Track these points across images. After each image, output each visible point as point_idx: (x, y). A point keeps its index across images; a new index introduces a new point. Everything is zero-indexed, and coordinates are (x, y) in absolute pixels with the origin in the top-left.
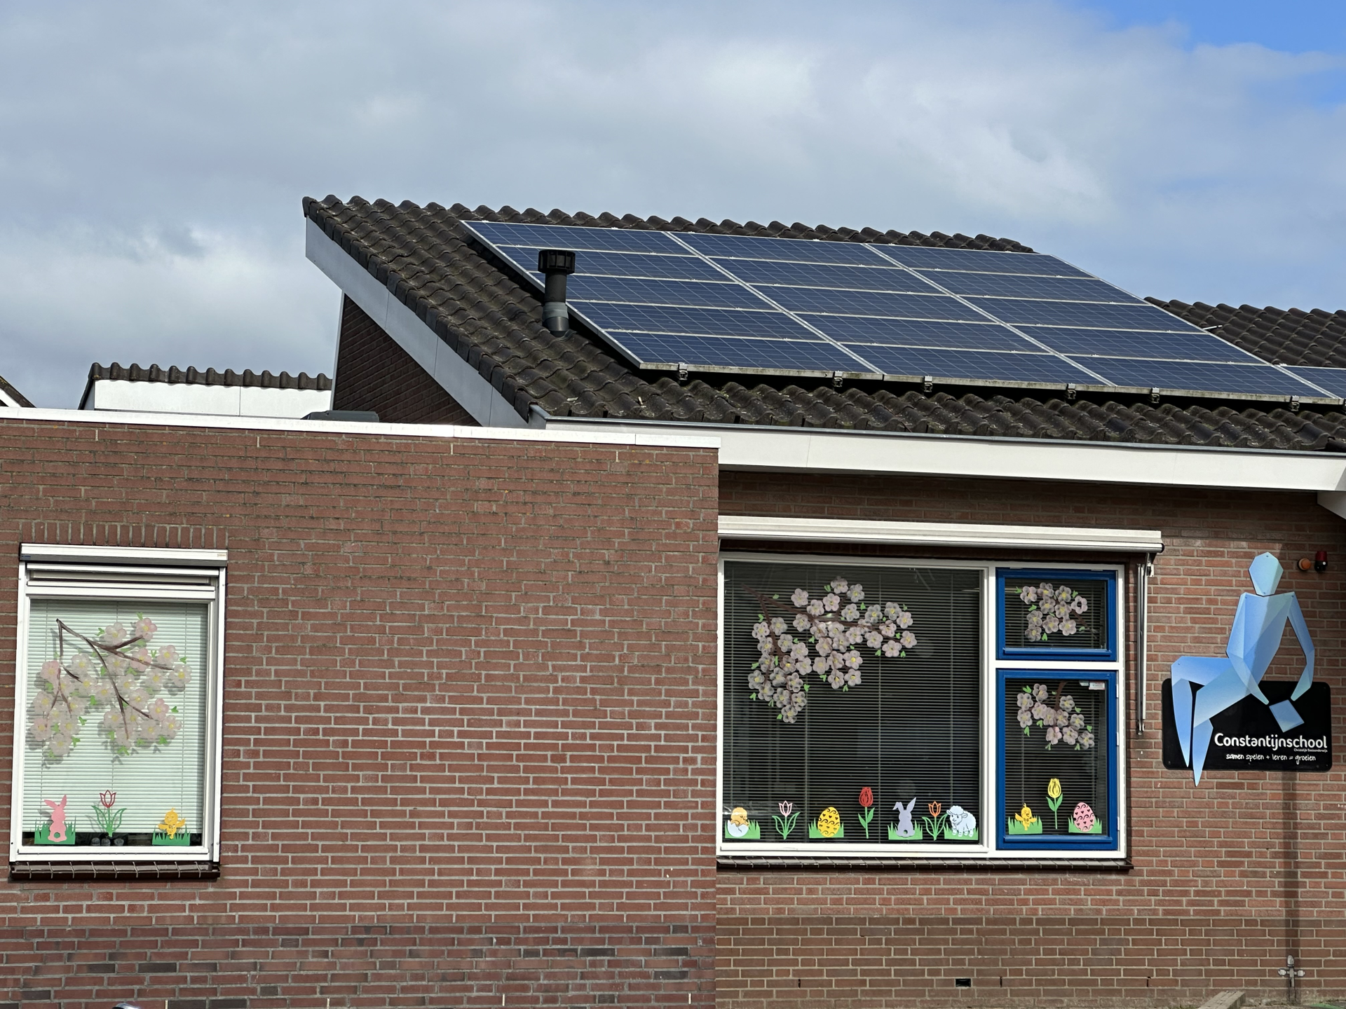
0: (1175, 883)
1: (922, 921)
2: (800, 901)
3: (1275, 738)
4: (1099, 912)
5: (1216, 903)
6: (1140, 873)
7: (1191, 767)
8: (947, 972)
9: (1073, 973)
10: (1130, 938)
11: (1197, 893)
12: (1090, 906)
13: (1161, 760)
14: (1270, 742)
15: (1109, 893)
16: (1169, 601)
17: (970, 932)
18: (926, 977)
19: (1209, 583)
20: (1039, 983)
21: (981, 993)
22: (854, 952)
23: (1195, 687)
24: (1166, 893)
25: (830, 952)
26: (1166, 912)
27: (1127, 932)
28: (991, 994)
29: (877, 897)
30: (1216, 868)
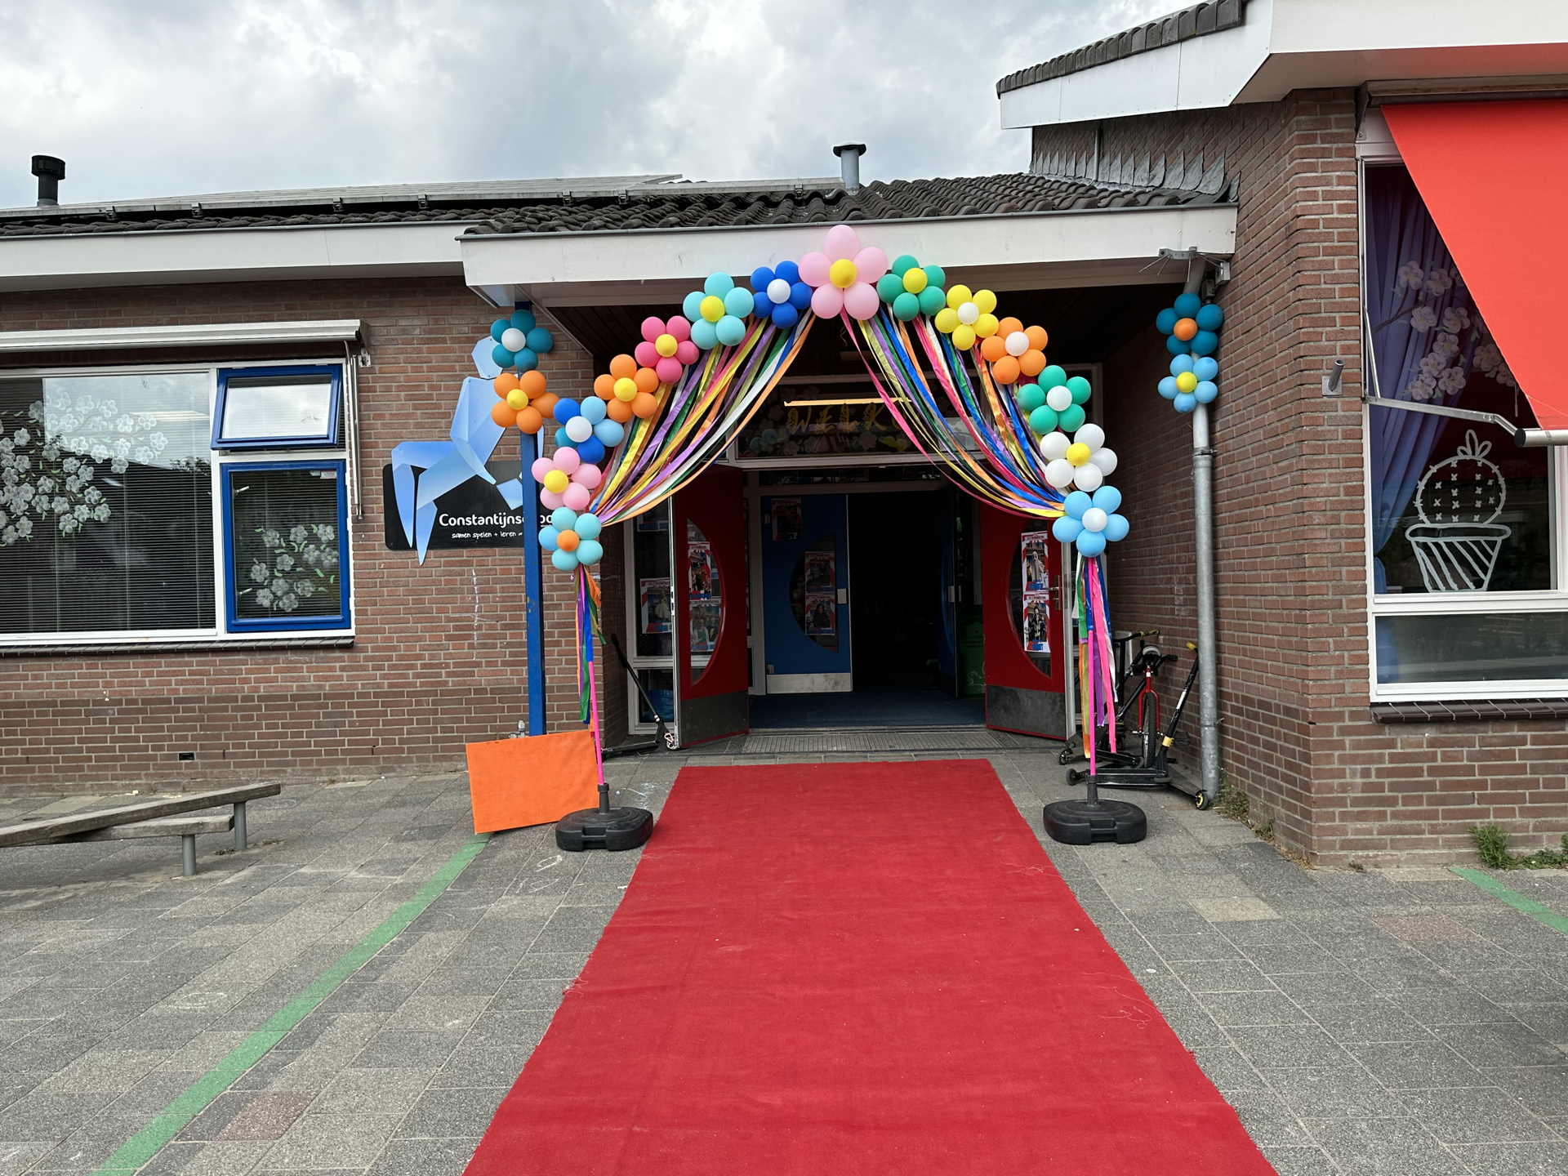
0: (401, 657)
1: (145, 702)
2: (26, 687)
3: (503, 516)
4: (321, 687)
5: (444, 675)
6: (364, 650)
7: (415, 547)
8: (170, 748)
9: (297, 744)
10: (354, 711)
11: (424, 666)
12: (312, 683)
13: (384, 542)
14: (498, 520)
15: (332, 669)
16: (389, 389)
17: (193, 710)
18: (150, 752)
19: (430, 370)
20: (261, 755)
21: (205, 766)
22: (80, 731)
23: (417, 471)
24: (391, 667)
25: (56, 732)
26: (391, 685)
27: (351, 705)
28: (214, 766)
29: (100, 680)
30: (444, 642)
